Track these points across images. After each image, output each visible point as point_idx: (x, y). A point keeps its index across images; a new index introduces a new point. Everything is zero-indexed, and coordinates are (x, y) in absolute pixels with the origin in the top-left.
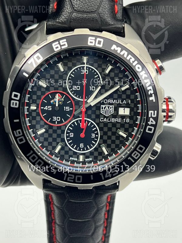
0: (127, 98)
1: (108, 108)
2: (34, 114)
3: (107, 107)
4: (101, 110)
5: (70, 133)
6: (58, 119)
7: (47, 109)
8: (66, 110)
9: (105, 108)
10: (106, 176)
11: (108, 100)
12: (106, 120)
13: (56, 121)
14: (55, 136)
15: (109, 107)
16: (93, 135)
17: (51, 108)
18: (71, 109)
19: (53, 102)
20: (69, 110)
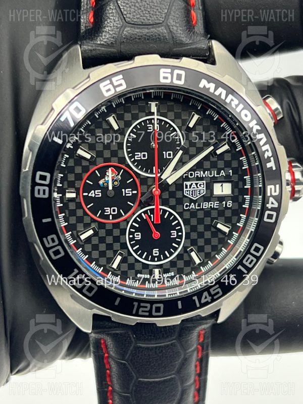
0: (226, 166)
1: (195, 186)
2: (72, 206)
3: (194, 184)
4: (185, 189)
5: (135, 232)
6: (114, 211)
7: (93, 195)
8: (127, 195)
9: (191, 186)
10: (203, 301)
11: (196, 172)
12: (194, 207)
13: (111, 214)
14: (109, 240)
15: (197, 183)
16: (174, 233)
17: (100, 194)
18: (134, 192)
19: (103, 184)
20: (131, 195)
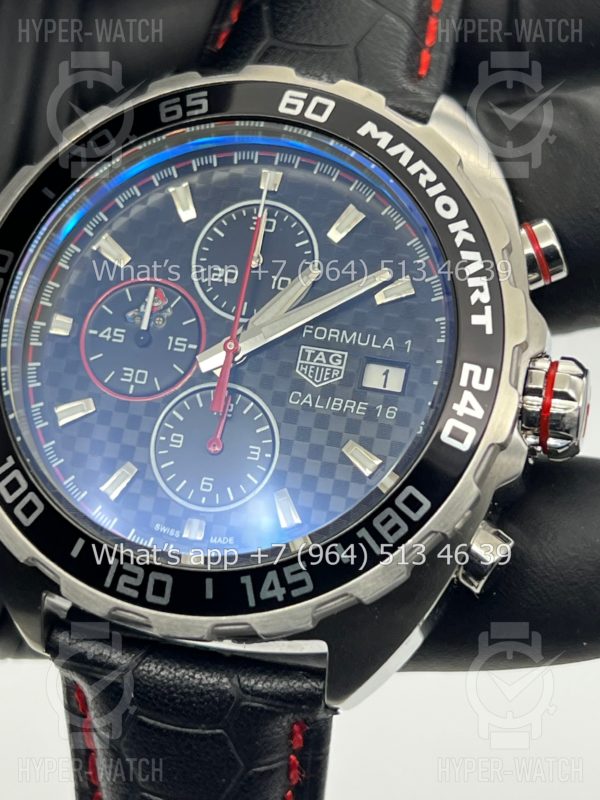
1: (323, 359)
3: (322, 354)
4: (299, 361)
5: (173, 431)
6: (141, 377)
7: (108, 337)
8: (176, 349)
9: (314, 356)
11: (332, 330)
12: (310, 402)
13: (133, 382)
15: (331, 354)
16: (256, 451)
17: (122, 336)
18: (191, 346)
19: (134, 318)
20: (183, 350)
